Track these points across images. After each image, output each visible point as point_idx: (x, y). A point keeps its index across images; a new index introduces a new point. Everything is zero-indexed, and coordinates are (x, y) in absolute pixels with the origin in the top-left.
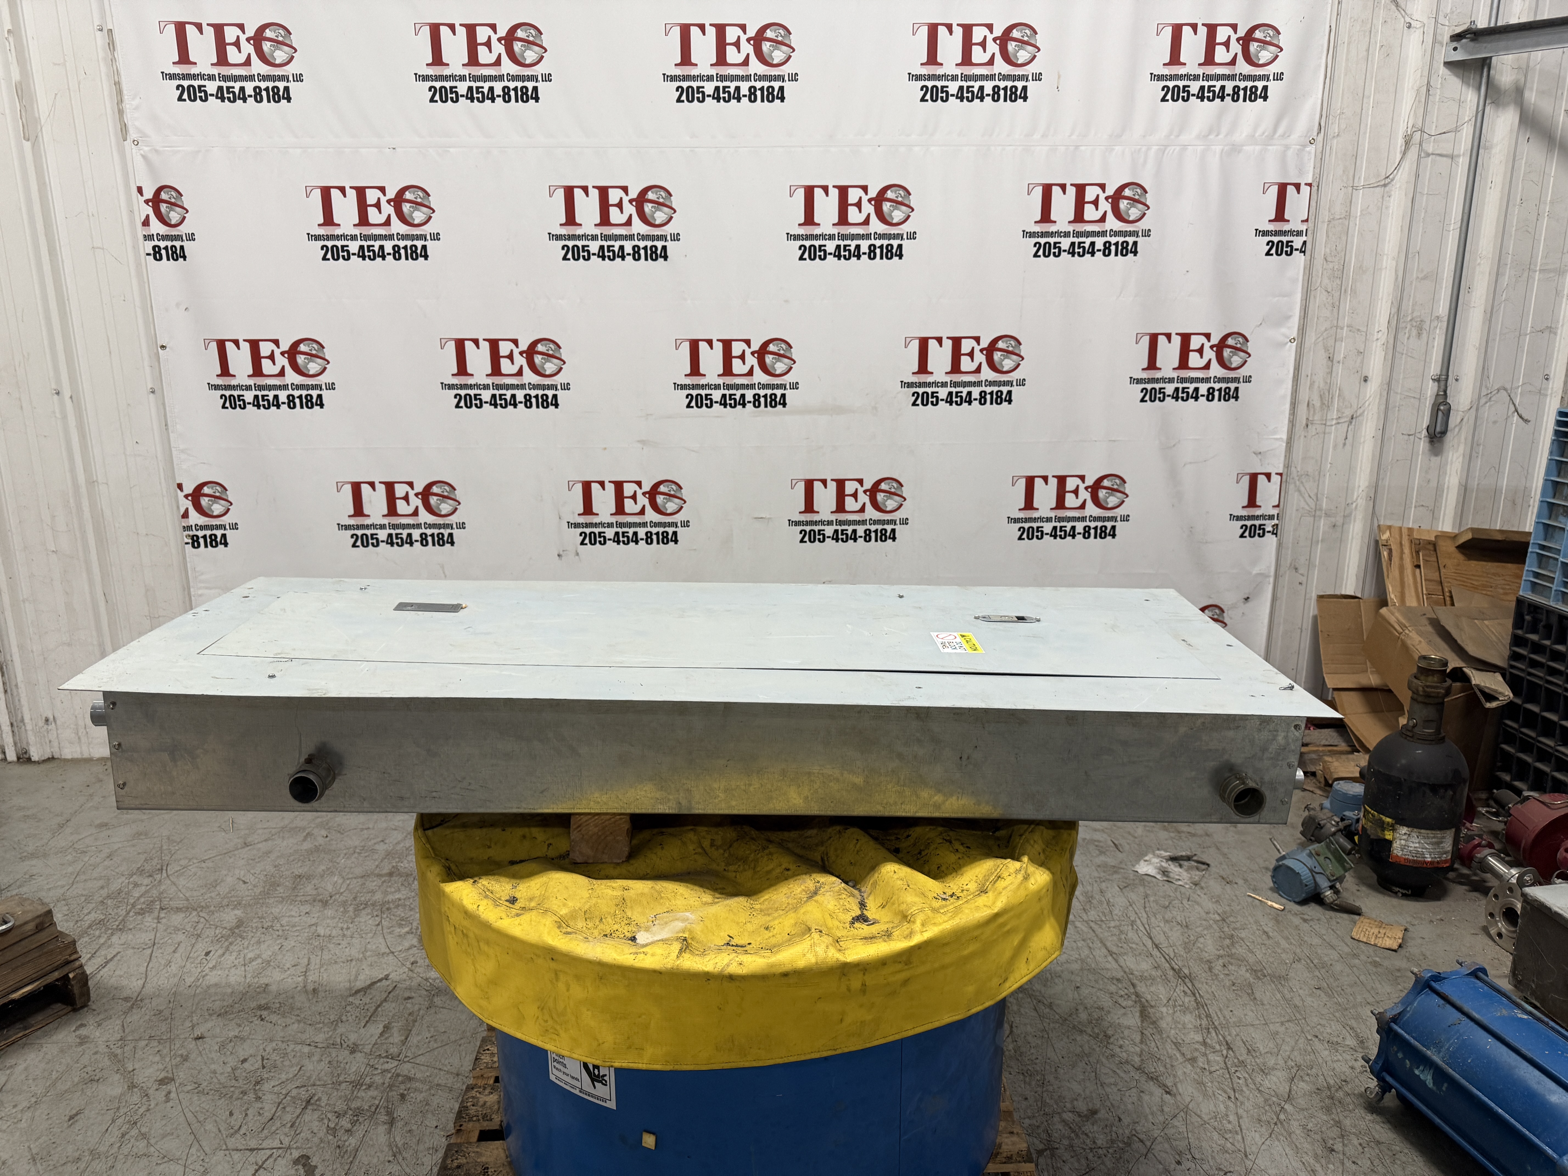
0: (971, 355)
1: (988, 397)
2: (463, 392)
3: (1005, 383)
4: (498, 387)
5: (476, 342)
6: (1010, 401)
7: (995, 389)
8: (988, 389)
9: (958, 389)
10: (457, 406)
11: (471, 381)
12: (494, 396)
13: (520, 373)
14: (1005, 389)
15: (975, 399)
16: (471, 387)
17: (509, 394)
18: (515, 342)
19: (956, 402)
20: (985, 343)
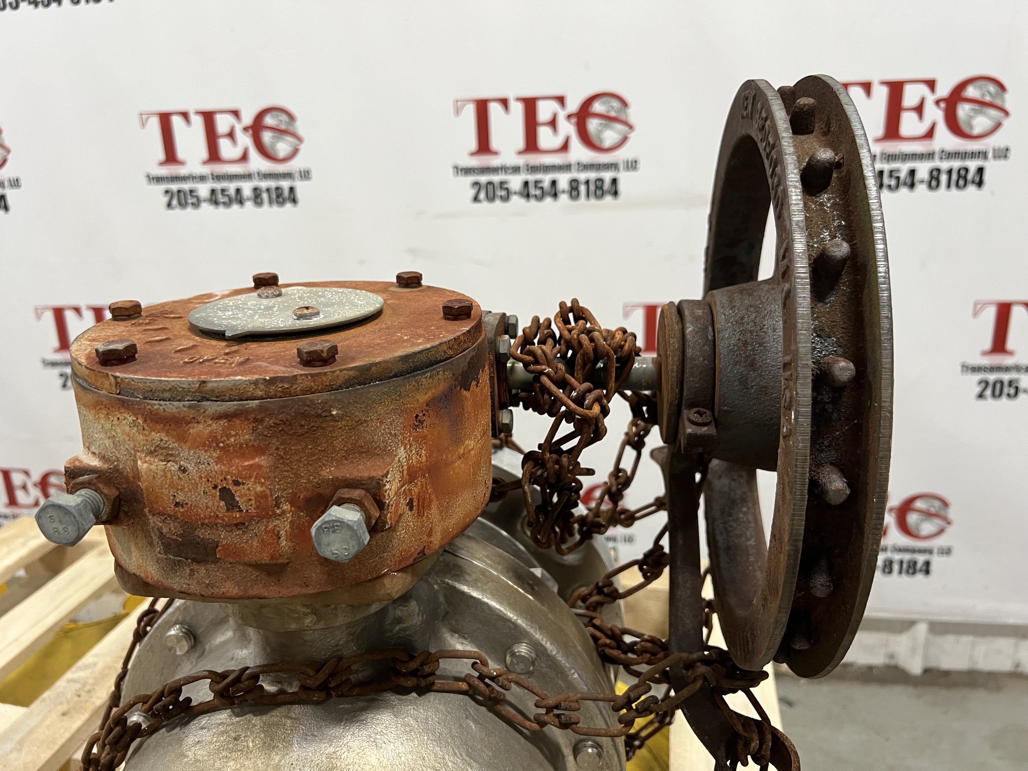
0: (919, 109)
1: (944, 178)
2: (174, 187)
3: (973, 155)
4: (218, 178)
5: (185, 115)
6: (980, 184)
7: (956, 164)
8: (945, 165)
9: (894, 165)
10: (169, 205)
11: (183, 171)
12: (213, 191)
13: (244, 158)
14: (972, 165)
15: (922, 182)
16: (184, 179)
17: (232, 187)
18: (236, 113)
19: (889, 186)
20: (943, 90)
